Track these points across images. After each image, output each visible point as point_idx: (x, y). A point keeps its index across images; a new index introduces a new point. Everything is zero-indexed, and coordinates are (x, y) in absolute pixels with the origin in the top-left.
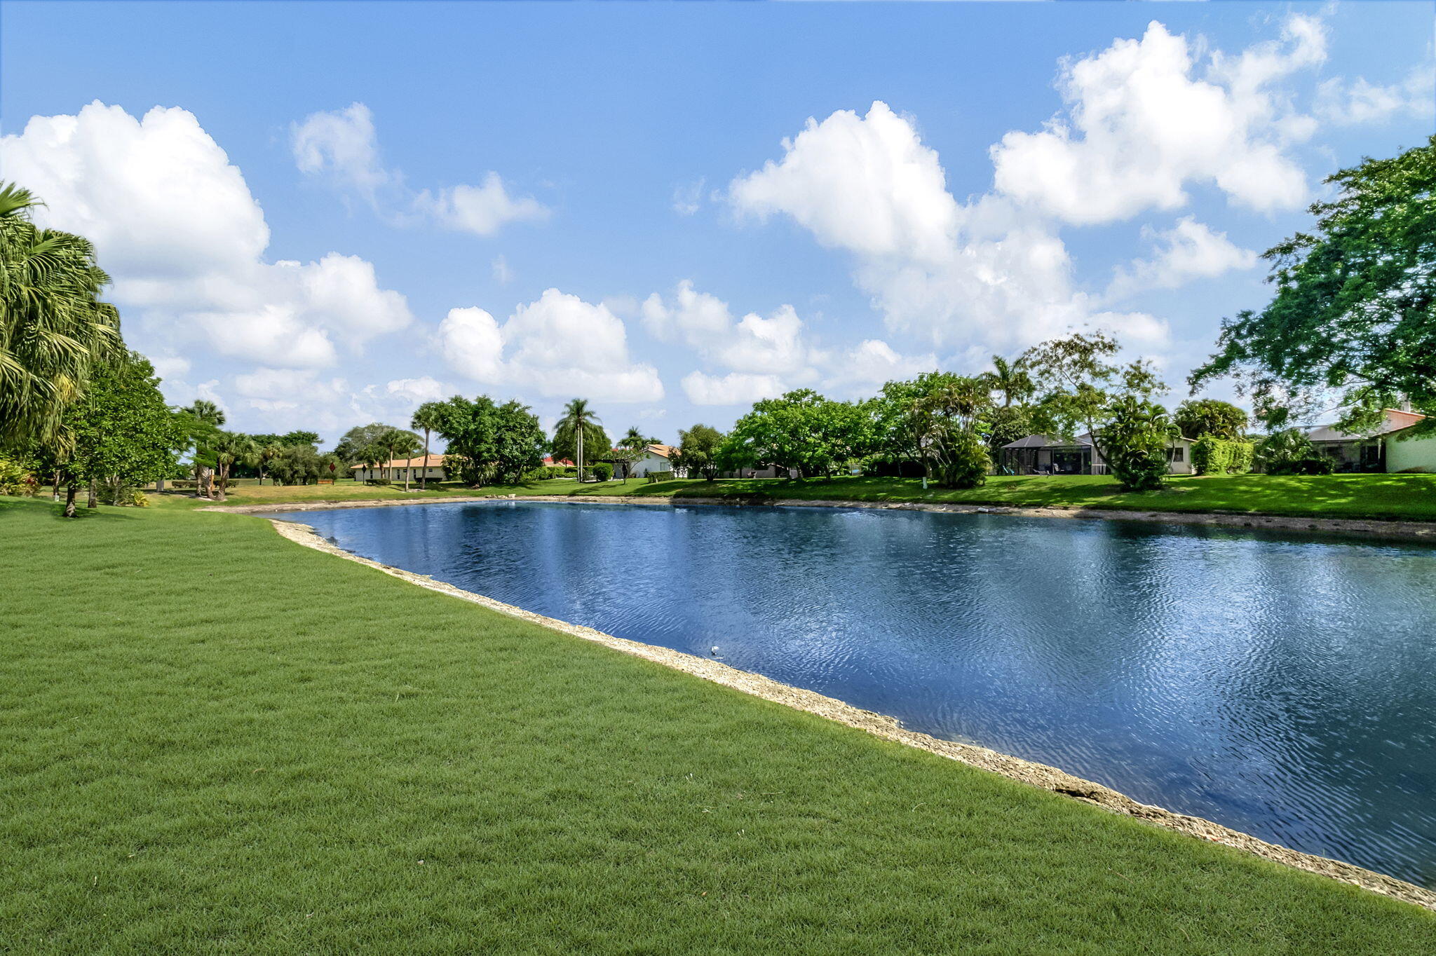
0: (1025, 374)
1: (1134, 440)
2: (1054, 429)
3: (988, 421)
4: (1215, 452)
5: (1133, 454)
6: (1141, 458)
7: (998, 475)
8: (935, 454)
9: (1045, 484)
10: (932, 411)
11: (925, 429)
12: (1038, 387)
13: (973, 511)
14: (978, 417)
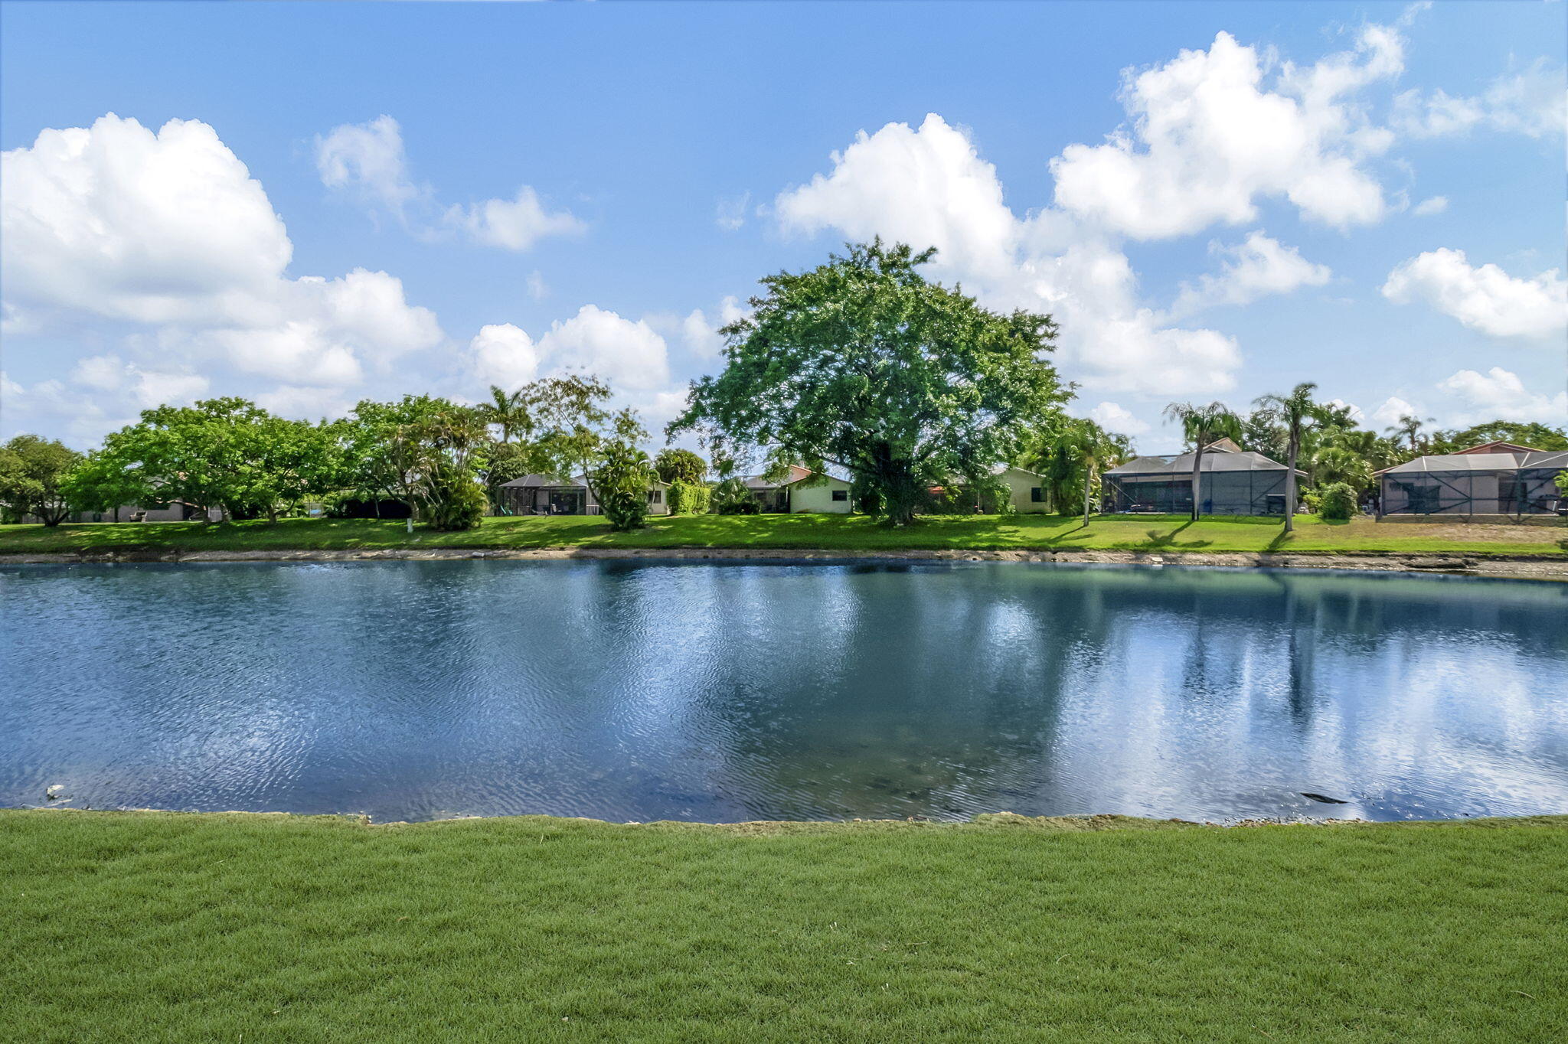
0: (525, 409)
1: (623, 483)
2: (553, 469)
3: (485, 457)
4: (684, 495)
5: (621, 496)
6: (628, 500)
7: (495, 515)
8: (424, 492)
9: (543, 525)
10: (419, 441)
11: (411, 461)
12: (537, 425)
13: (467, 556)
14: (473, 452)
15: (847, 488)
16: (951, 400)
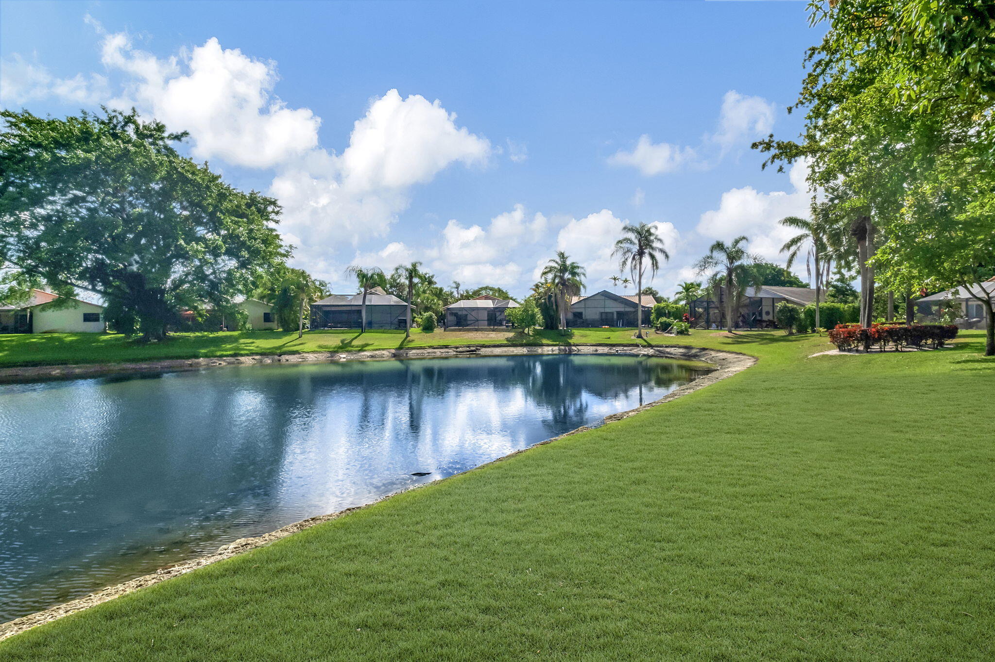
15: (100, 311)
16: (200, 247)
